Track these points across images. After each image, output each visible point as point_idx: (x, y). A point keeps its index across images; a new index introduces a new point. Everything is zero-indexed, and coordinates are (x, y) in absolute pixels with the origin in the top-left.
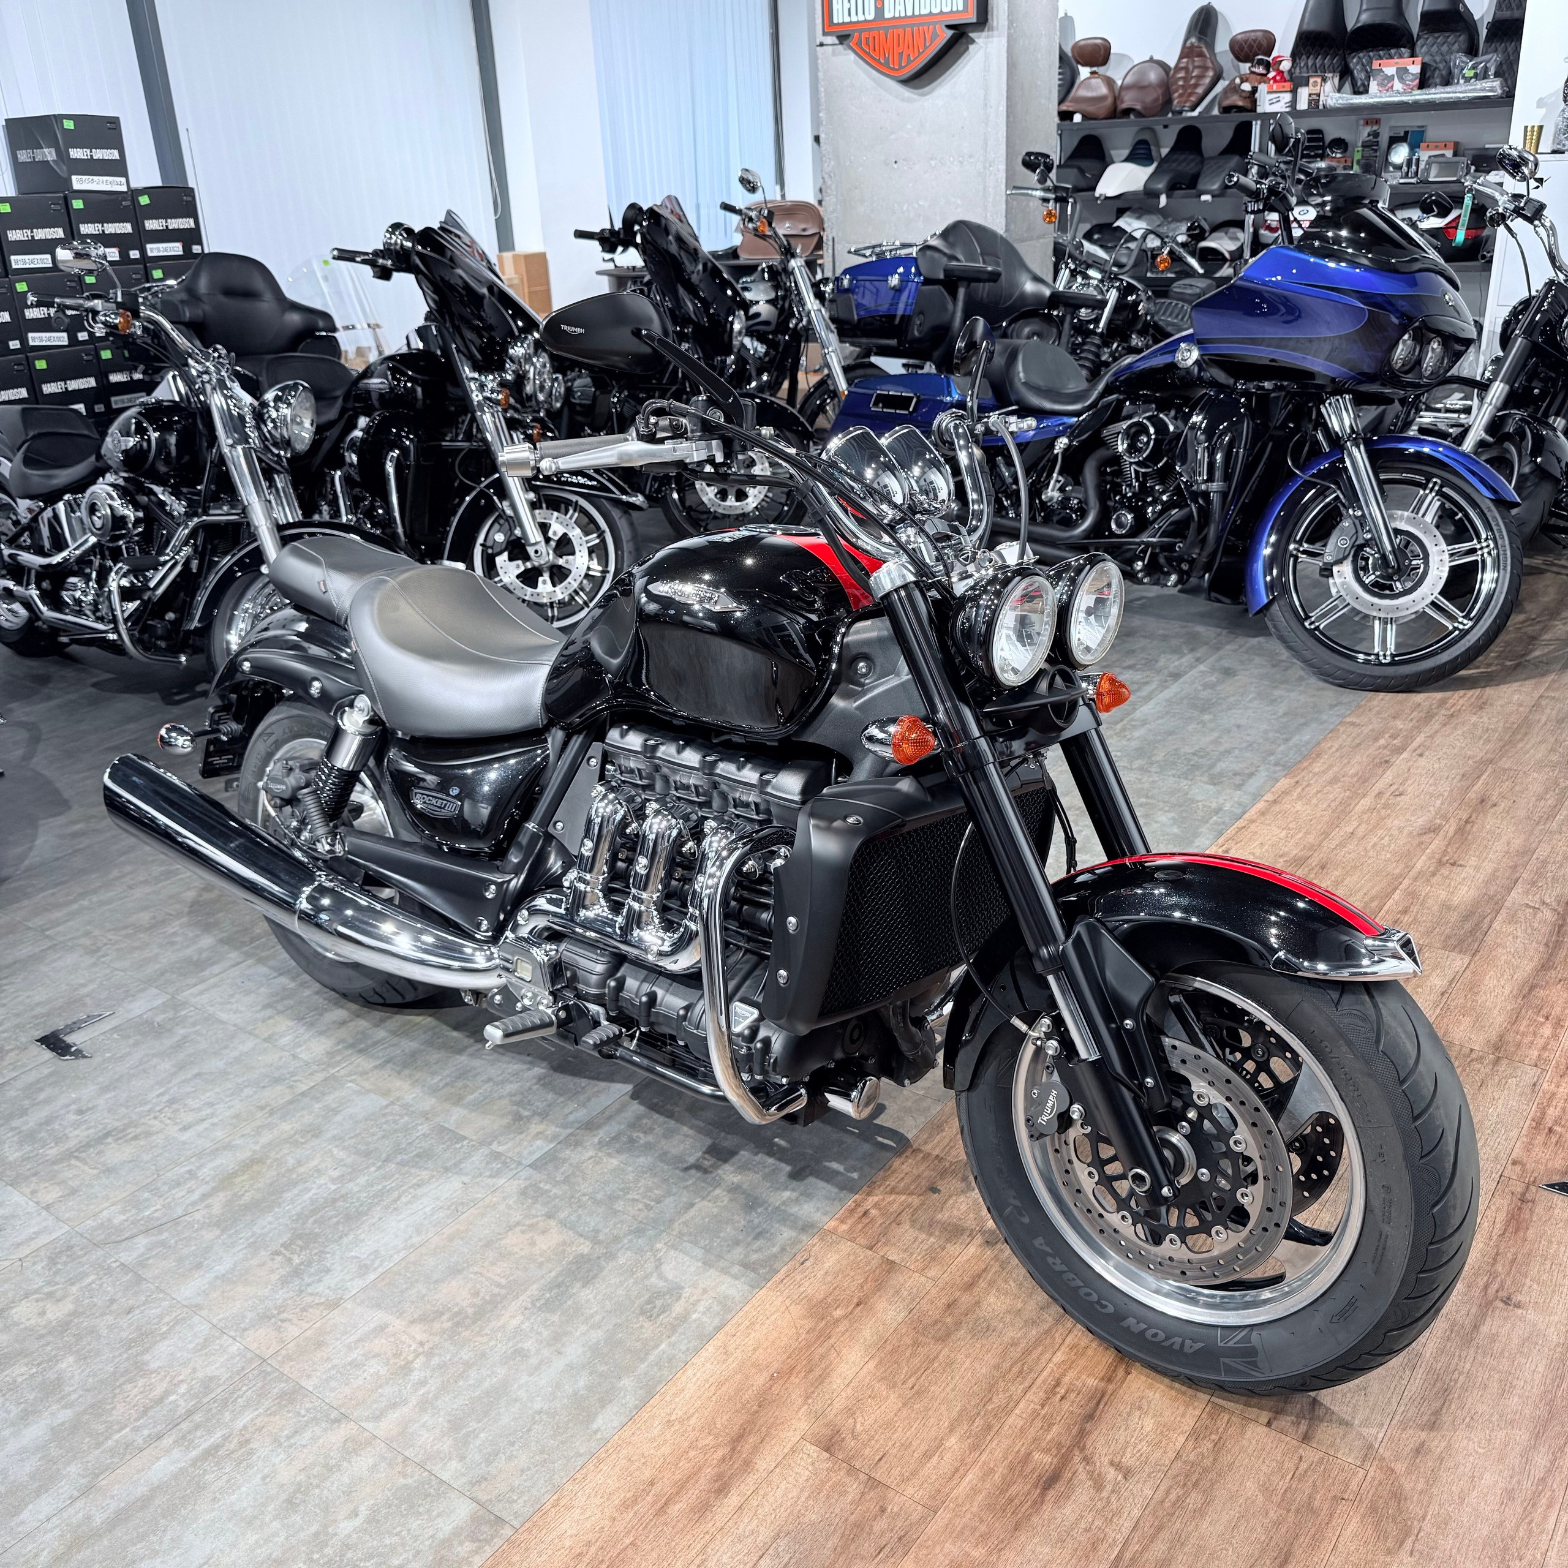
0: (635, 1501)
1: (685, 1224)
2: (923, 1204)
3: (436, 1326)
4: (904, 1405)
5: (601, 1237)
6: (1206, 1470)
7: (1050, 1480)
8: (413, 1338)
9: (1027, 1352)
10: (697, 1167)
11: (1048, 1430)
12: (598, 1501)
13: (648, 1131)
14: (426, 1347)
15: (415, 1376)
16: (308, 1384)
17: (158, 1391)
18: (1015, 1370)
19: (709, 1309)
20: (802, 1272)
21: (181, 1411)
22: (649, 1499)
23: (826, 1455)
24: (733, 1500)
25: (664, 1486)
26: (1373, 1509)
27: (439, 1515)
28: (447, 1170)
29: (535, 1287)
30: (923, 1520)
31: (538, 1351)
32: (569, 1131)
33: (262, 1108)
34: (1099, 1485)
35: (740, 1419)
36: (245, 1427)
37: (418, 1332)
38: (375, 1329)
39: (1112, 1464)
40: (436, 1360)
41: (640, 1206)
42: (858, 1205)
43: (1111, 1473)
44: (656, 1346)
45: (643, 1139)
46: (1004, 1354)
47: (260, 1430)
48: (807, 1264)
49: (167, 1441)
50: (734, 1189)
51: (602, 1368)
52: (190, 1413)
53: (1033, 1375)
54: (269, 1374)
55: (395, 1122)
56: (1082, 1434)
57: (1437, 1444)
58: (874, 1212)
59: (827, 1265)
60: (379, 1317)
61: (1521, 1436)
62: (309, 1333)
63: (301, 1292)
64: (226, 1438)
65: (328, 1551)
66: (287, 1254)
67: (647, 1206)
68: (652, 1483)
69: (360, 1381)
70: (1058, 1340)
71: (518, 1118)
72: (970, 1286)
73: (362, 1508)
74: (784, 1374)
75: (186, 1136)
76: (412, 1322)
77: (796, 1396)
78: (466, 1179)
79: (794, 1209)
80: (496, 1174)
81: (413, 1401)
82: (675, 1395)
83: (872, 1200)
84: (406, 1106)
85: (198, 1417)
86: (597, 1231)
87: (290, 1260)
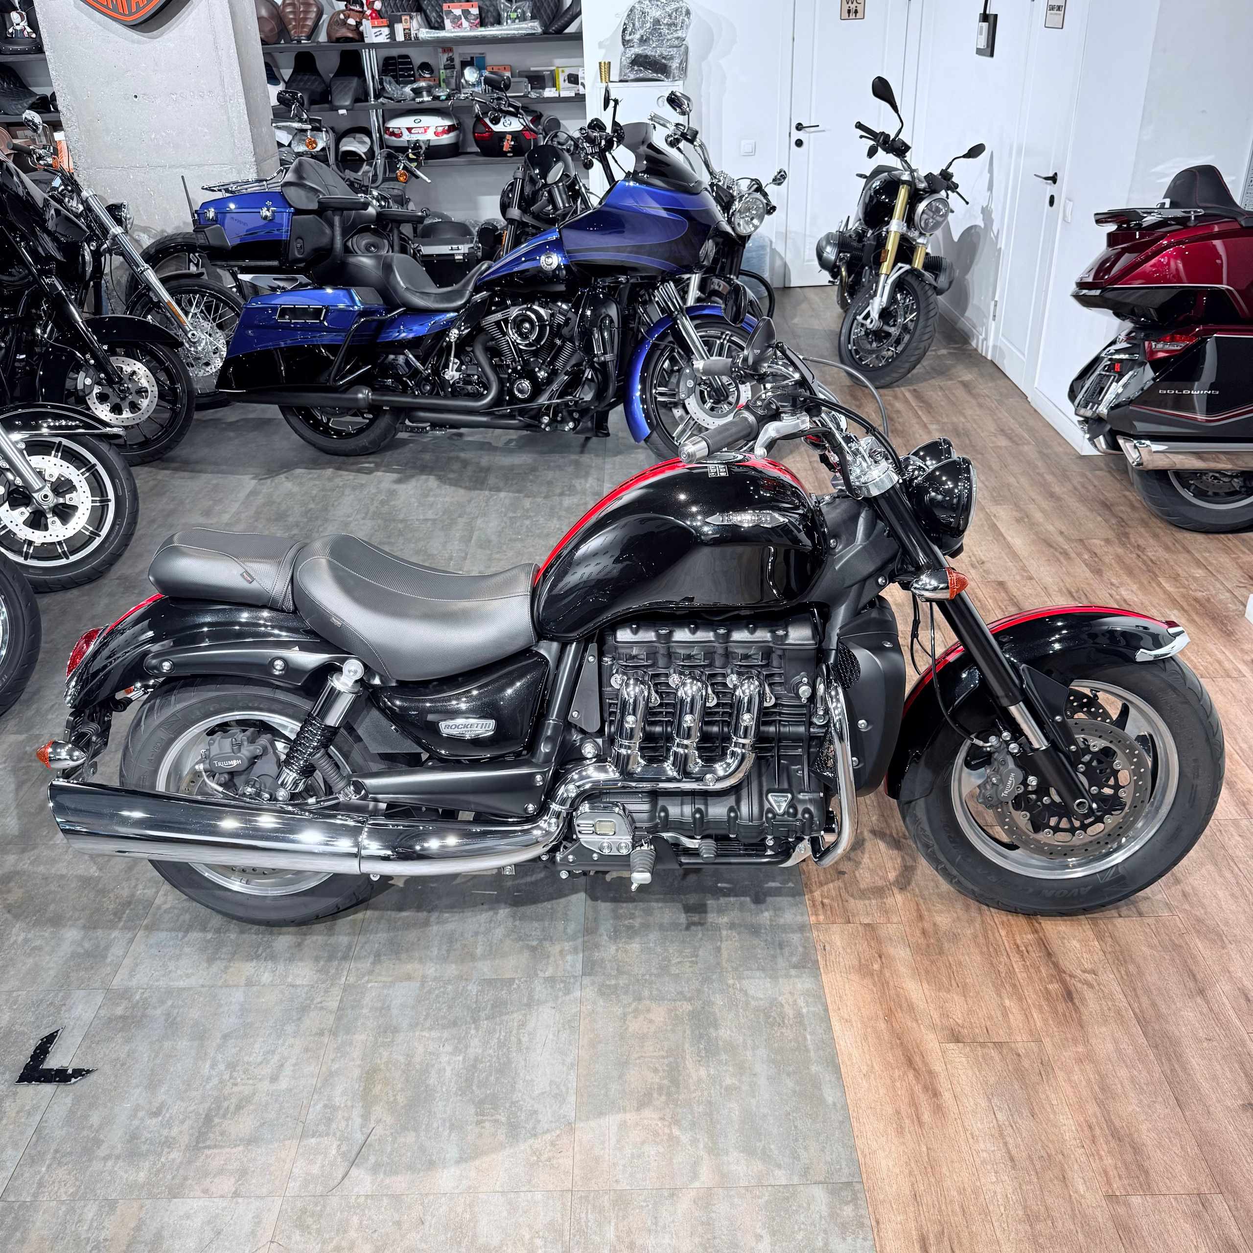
0: (902, 1127)
1: (728, 961)
2: (845, 884)
3: (657, 1103)
4: (965, 996)
5: (688, 995)
6: (1122, 952)
7: (1069, 996)
8: (652, 1119)
9: (986, 937)
10: (694, 924)
11: (1040, 972)
12: (884, 1139)
13: (632, 916)
14: (668, 1119)
15: (685, 1140)
16: (624, 1186)
18: (991, 950)
19: (807, 1002)
20: (831, 954)
22: (907, 1121)
23: (961, 1045)
24: (947, 1096)
25: (905, 1110)
26: (1198, 932)
27: (809, 1204)
28: (529, 1006)
29: (687, 1046)
30: (1041, 1049)
31: (740, 1081)
32: (580, 940)
33: (321, 1033)
34: (1091, 986)
35: (899, 1052)
36: (618, 1237)
37: (651, 1114)
38: (620, 1129)
39: (1084, 972)
40: (685, 1123)
41: (688, 964)
42: (813, 901)
43: (1089, 977)
44: (805, 1039)
45: (637, 922)
46: (977, 944)
47: (630, 1232)
48: (828, 948)
50: (732, 926)
51: (791, 1069)
53: (1002, 948)
55: (444, 993)
56: (1056, 965)
57: (1188, 889)
58: (826, 901)
59: (839, 943)
60: (612, 1119)
61: (1211, 868)
62: (578, 1158)
63: (535, 1135)
66: (489, 1118)
67: (692, 962)
68: (898, 1112)
69: (654, 1164)
70: (992, 923)
71: (533, 949)
72: (921, 917)
73: (759, 1231)
74: (889, 1015)
75: (284, 1084)
76: (638, 1110)
77: (911, 1024)
78: (551, 1004)
79: (782, 921)
80: (567, 992)
81: (704, 1154)
82: (850, 1059)
83: (817, 894)
84: (435, 979)
86: (682, 993)
87: (496, 1121)
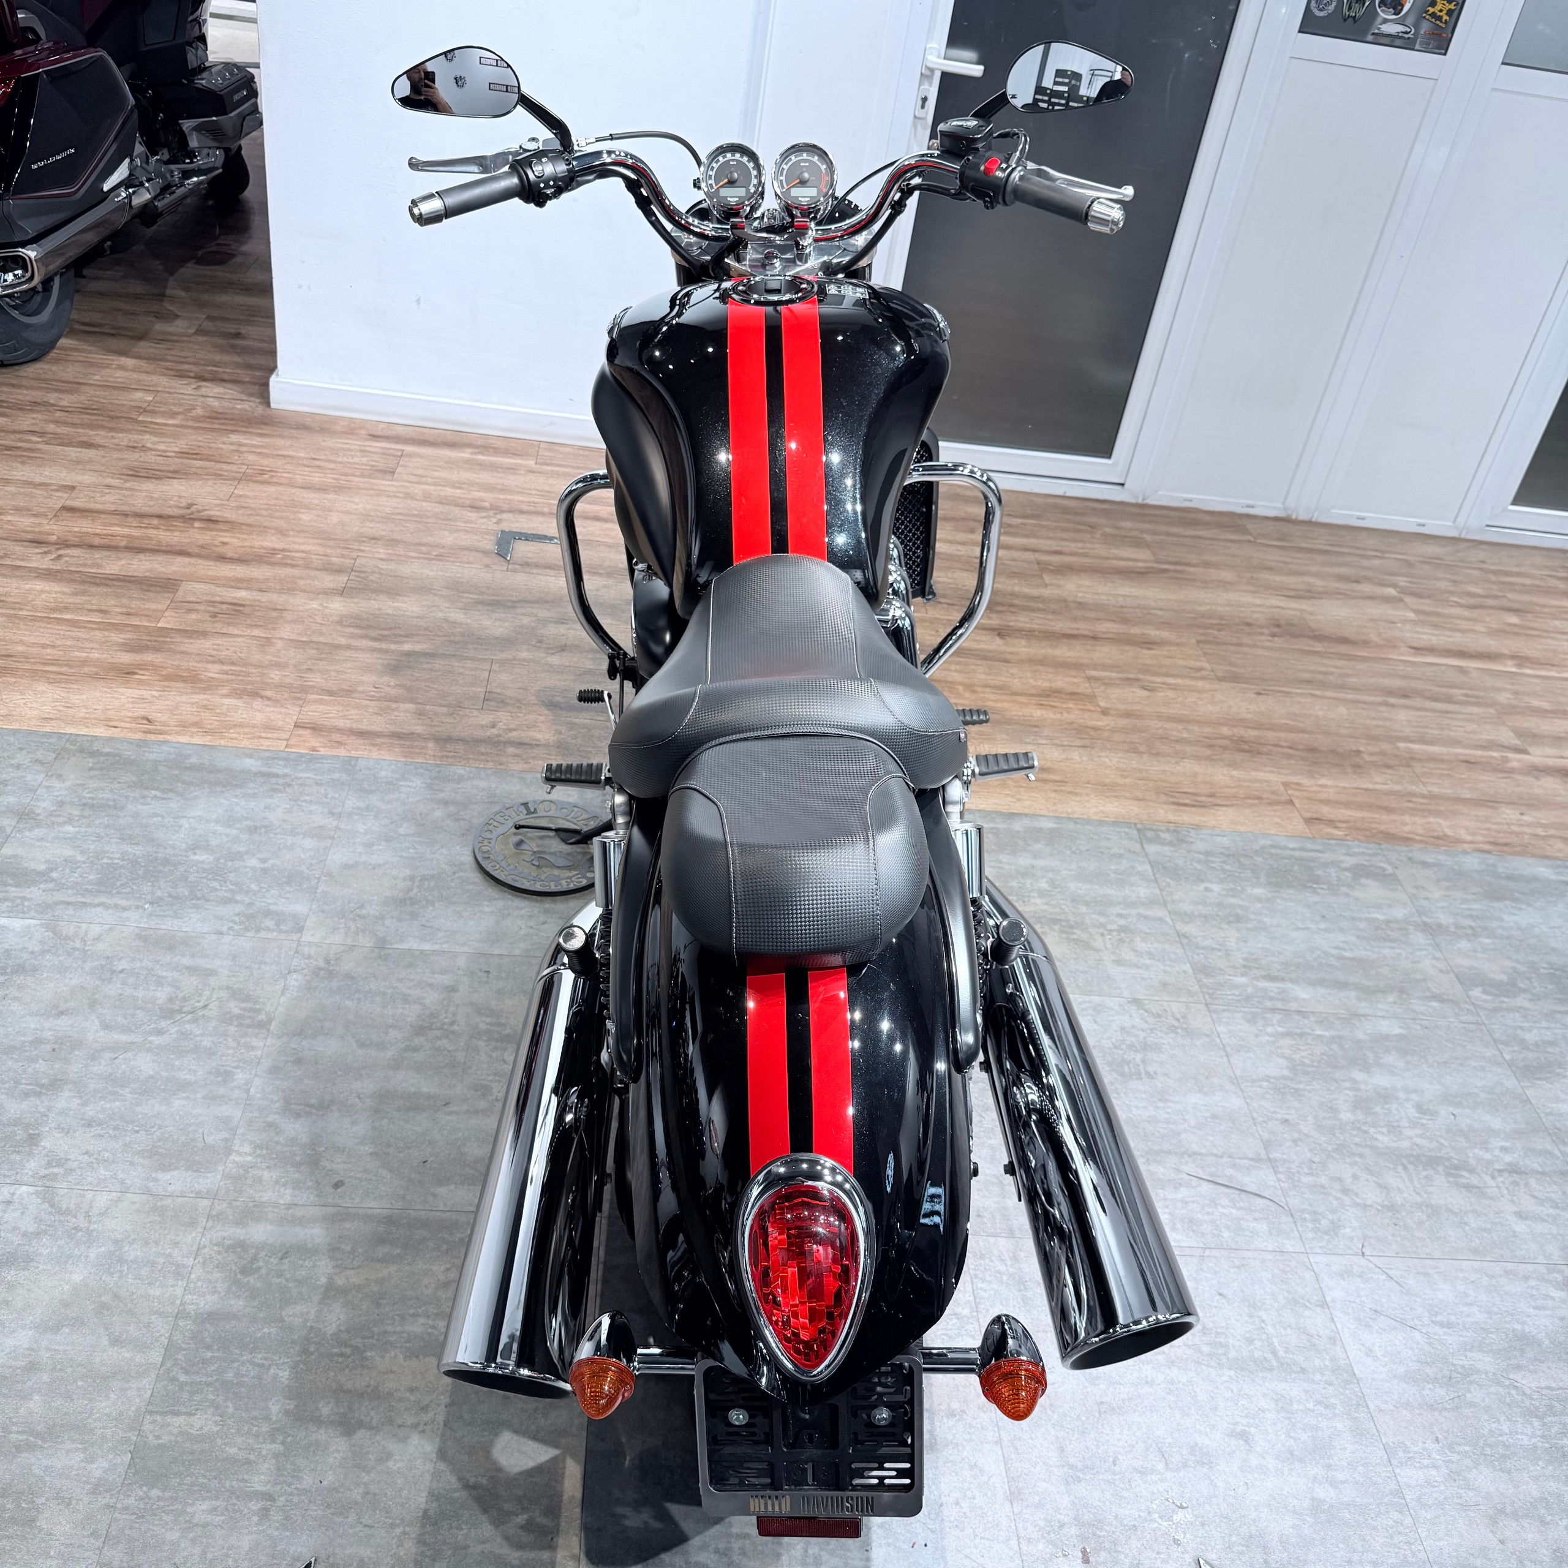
0: (1070, 793)
3: (1084, 936)
8: (1104, 941)
14: (1101, 930)
15: (1122, 922)
17: (1287, 1041)
21: (1278, 1017)
31: (1043, 877)
36: (1242, 975)
37: (1098, 942)
38: (1123, 965)
40: (1102, 920)
47: (1233, 967)
49: (1293, 1006)
51: (1021, 843)
52: (1273, 1010)
54: (1208, 994)
60: (1114, 971)
62: (1166, 998)
63: (1151, 1030)
64: (1256, 978)
65: (1231, 886)
66: (1141, 1068)
69: (1156, 945)
76: (1097, 950)
81: (1133, 912)
85: (1269, 1004)
87: (1143, 1061)
